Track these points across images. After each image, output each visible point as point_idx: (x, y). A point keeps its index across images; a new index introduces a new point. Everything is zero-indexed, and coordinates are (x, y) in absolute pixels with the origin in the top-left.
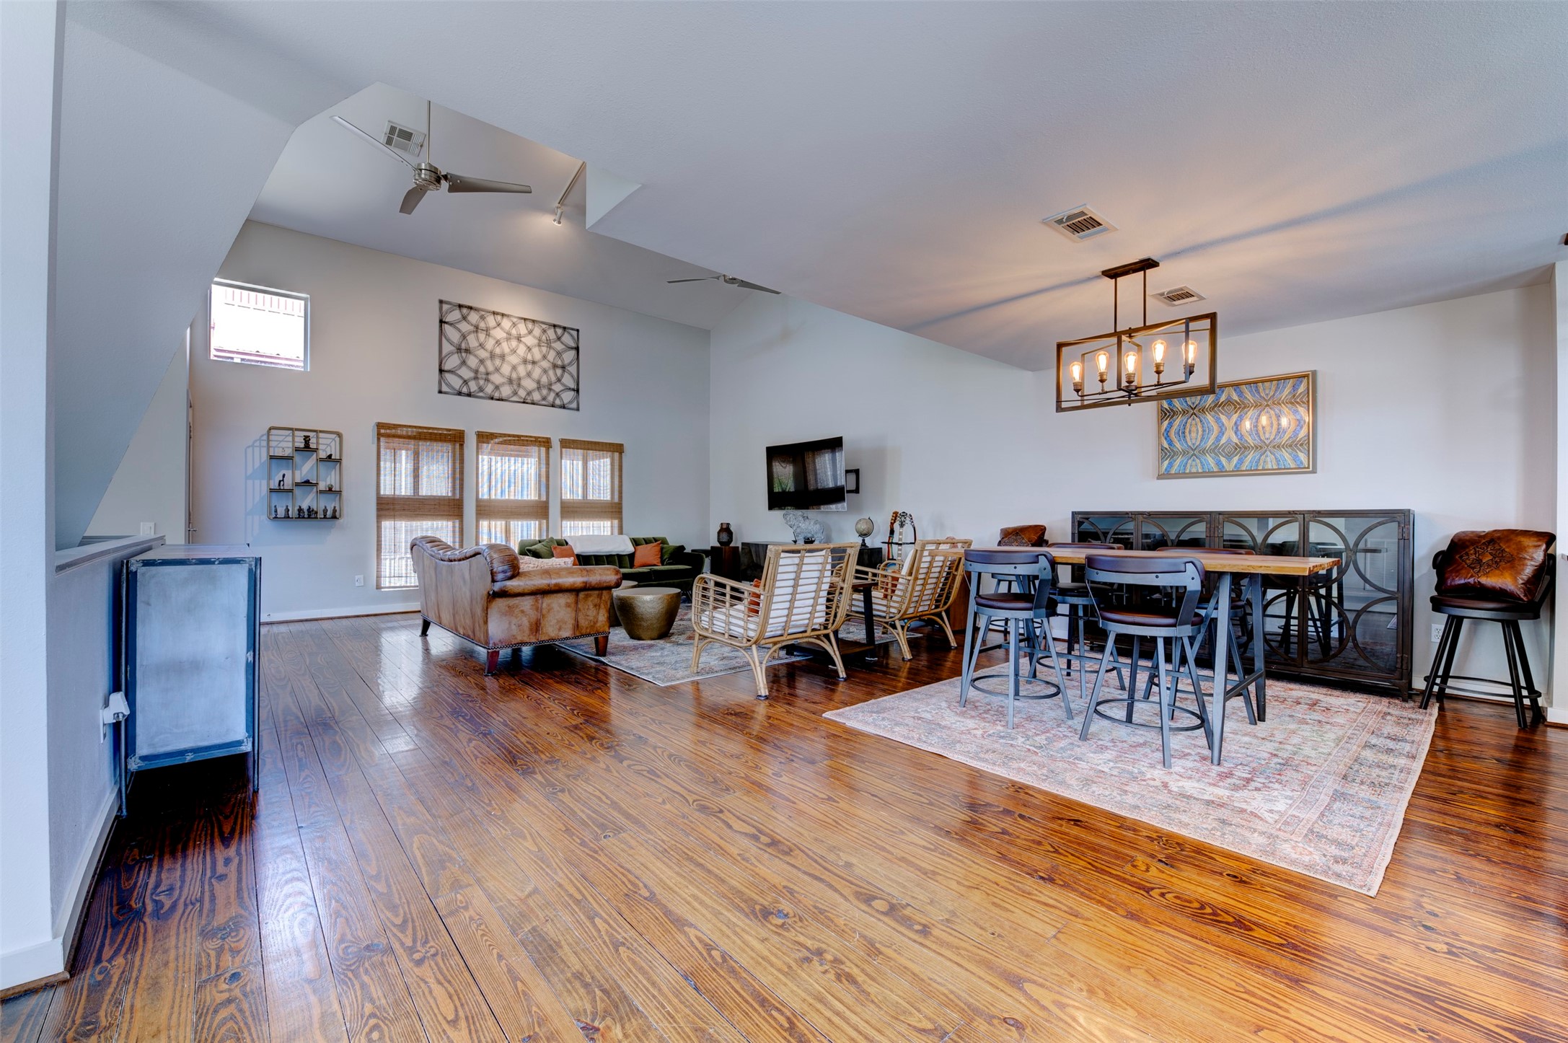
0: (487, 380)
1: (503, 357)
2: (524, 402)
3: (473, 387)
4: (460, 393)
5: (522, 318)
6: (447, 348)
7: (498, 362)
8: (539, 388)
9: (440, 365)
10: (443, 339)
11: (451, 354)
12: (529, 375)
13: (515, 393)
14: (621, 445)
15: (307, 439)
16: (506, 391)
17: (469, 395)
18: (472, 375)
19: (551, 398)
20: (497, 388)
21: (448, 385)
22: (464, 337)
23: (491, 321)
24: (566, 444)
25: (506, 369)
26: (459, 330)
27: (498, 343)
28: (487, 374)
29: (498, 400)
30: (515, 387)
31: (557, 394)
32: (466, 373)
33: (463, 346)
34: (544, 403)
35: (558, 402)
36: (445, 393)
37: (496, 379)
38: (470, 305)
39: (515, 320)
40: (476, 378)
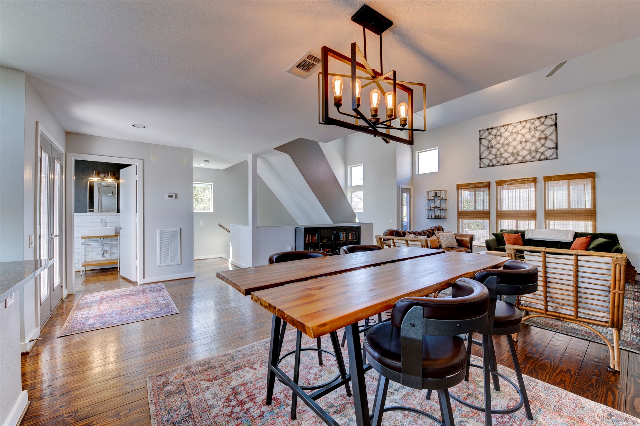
0: (501, 157)
1: (508, 144)
2: (521, 163)
3: (494, 162)
4: (489, 166)
5: (519, 122)
6: (483, 148)
7: (506, 147)
8: (530, 154)
9: (480, 157)
10: (481, 146)
11: (485, 150)
12: (523, 148)
13: (516, 159)
14: (594, 173)
15: (436, 194)
16: (511, 160)
17: (493, 166)
18: (494, 157)
19: (538, 157)
20: (506, 159)
21: (484, 164)
22: (490, 142)
23: (502, 130)
24: (547, 179)
25: (510, 150)
26: (488, 140)
27: (506, 138)
28: (501, 154)
29: (507, 164)
30: (515, 156)
31: (542, 153)
32: (491, 157)
33: (490, 146)
34: (533, 160)
35: (543, 157)
36: (483, 167)
37: (506, 155)
38: (492, 127)
39: (514, 125)
40: (496, 158)
